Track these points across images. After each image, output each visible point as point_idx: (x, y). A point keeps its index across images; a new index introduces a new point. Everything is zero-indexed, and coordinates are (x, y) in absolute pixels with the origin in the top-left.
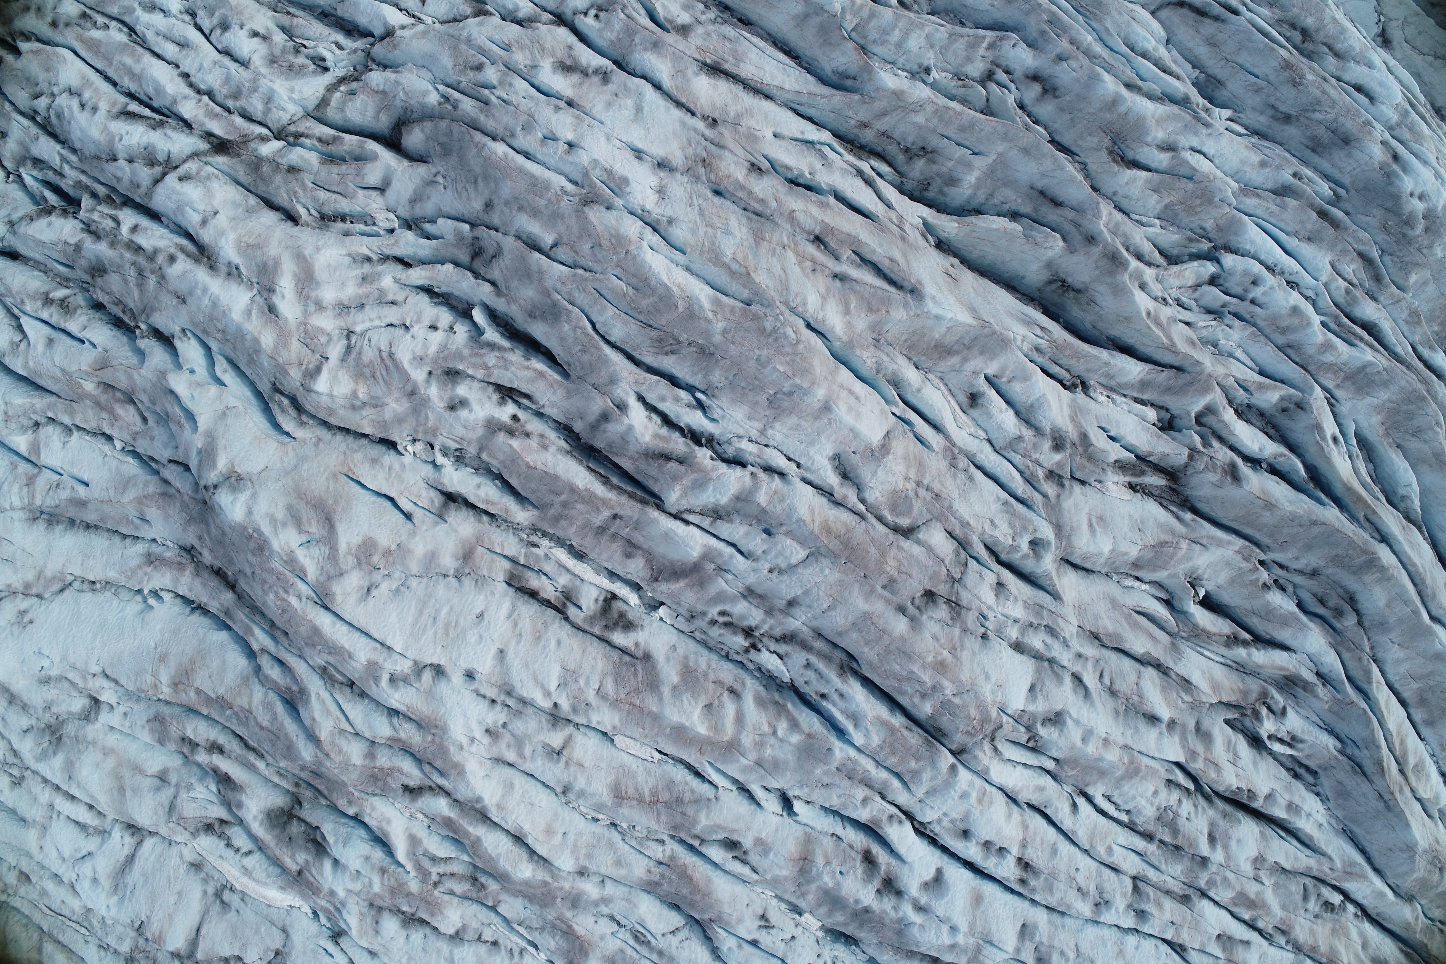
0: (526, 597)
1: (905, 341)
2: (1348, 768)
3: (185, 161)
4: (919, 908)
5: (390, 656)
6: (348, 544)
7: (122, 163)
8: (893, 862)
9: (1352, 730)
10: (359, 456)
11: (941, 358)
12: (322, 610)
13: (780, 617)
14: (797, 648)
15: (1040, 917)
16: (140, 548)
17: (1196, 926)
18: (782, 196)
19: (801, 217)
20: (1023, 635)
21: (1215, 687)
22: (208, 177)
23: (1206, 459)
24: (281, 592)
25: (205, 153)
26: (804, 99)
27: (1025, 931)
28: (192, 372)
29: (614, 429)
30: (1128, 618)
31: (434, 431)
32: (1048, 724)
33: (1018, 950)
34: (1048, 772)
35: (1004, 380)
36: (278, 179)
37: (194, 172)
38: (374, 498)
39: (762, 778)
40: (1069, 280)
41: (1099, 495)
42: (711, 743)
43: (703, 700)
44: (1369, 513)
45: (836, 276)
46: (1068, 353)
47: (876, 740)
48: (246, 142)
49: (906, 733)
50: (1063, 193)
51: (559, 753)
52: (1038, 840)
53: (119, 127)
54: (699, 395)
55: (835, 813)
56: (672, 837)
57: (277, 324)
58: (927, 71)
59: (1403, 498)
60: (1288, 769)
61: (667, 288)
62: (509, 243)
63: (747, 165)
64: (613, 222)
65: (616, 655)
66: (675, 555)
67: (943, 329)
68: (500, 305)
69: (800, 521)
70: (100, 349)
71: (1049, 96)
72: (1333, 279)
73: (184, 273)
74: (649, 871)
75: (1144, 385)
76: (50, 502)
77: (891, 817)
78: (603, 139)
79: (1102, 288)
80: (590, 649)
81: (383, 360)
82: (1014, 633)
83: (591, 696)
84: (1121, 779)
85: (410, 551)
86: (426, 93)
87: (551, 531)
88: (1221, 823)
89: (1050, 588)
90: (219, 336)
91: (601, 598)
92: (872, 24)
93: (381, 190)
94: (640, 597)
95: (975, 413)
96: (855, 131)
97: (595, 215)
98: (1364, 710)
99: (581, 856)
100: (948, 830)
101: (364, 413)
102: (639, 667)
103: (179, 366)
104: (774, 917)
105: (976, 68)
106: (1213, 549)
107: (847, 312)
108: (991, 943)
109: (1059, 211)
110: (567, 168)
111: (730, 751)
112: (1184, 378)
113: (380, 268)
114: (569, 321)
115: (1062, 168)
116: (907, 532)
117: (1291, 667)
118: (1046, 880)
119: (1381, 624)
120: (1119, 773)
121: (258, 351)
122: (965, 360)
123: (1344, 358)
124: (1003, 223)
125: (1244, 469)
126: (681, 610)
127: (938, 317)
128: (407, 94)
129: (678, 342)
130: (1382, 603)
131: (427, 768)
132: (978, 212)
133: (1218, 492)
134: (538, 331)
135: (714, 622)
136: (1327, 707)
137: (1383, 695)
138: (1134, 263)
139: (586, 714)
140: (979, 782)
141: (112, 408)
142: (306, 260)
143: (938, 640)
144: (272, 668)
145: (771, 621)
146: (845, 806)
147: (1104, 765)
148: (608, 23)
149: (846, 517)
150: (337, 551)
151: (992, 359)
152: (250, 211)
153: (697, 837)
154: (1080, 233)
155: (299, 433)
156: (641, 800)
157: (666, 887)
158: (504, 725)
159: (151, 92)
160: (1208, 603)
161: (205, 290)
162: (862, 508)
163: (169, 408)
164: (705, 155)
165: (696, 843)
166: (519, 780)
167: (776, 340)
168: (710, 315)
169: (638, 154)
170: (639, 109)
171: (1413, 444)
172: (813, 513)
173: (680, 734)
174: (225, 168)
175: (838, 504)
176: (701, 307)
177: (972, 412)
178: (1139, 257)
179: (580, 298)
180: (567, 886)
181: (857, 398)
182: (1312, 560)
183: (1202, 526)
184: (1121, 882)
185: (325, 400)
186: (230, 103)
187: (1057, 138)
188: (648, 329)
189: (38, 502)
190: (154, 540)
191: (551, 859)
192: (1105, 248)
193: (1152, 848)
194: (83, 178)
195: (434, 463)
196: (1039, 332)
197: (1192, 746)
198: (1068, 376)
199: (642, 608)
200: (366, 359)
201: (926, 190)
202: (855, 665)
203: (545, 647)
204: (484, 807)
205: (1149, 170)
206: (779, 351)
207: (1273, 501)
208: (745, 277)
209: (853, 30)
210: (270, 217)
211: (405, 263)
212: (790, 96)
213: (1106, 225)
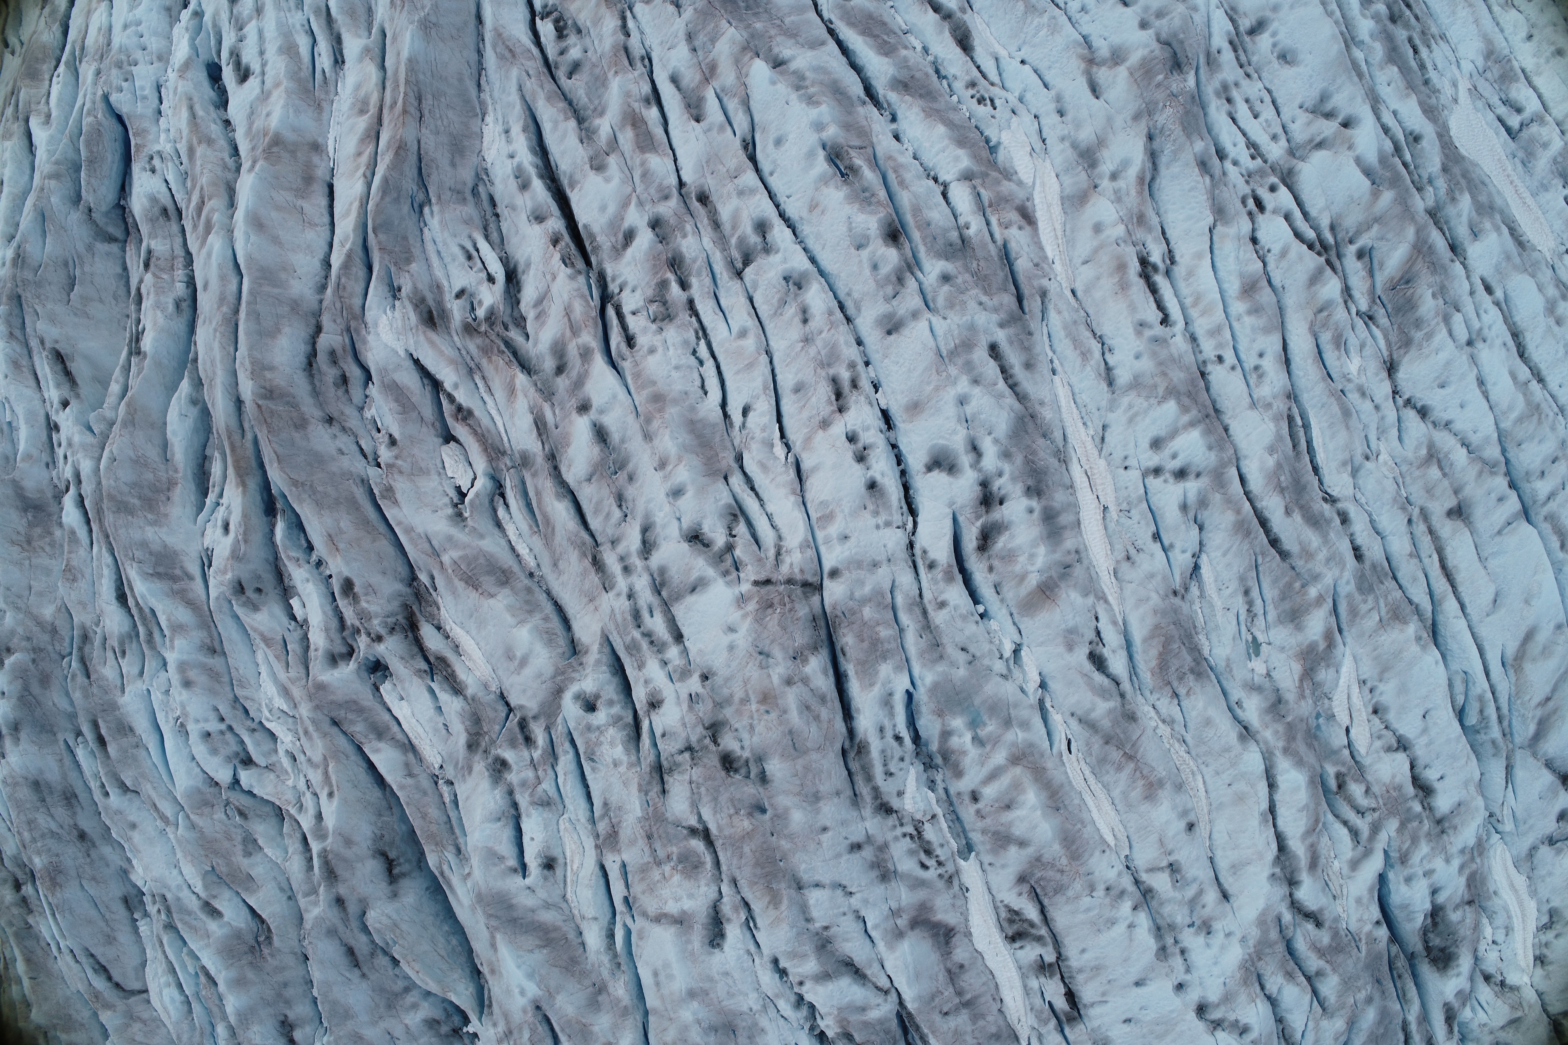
47: (885, 669)
75: (380, 732)
89: (607, 650)
202: (847, 745)
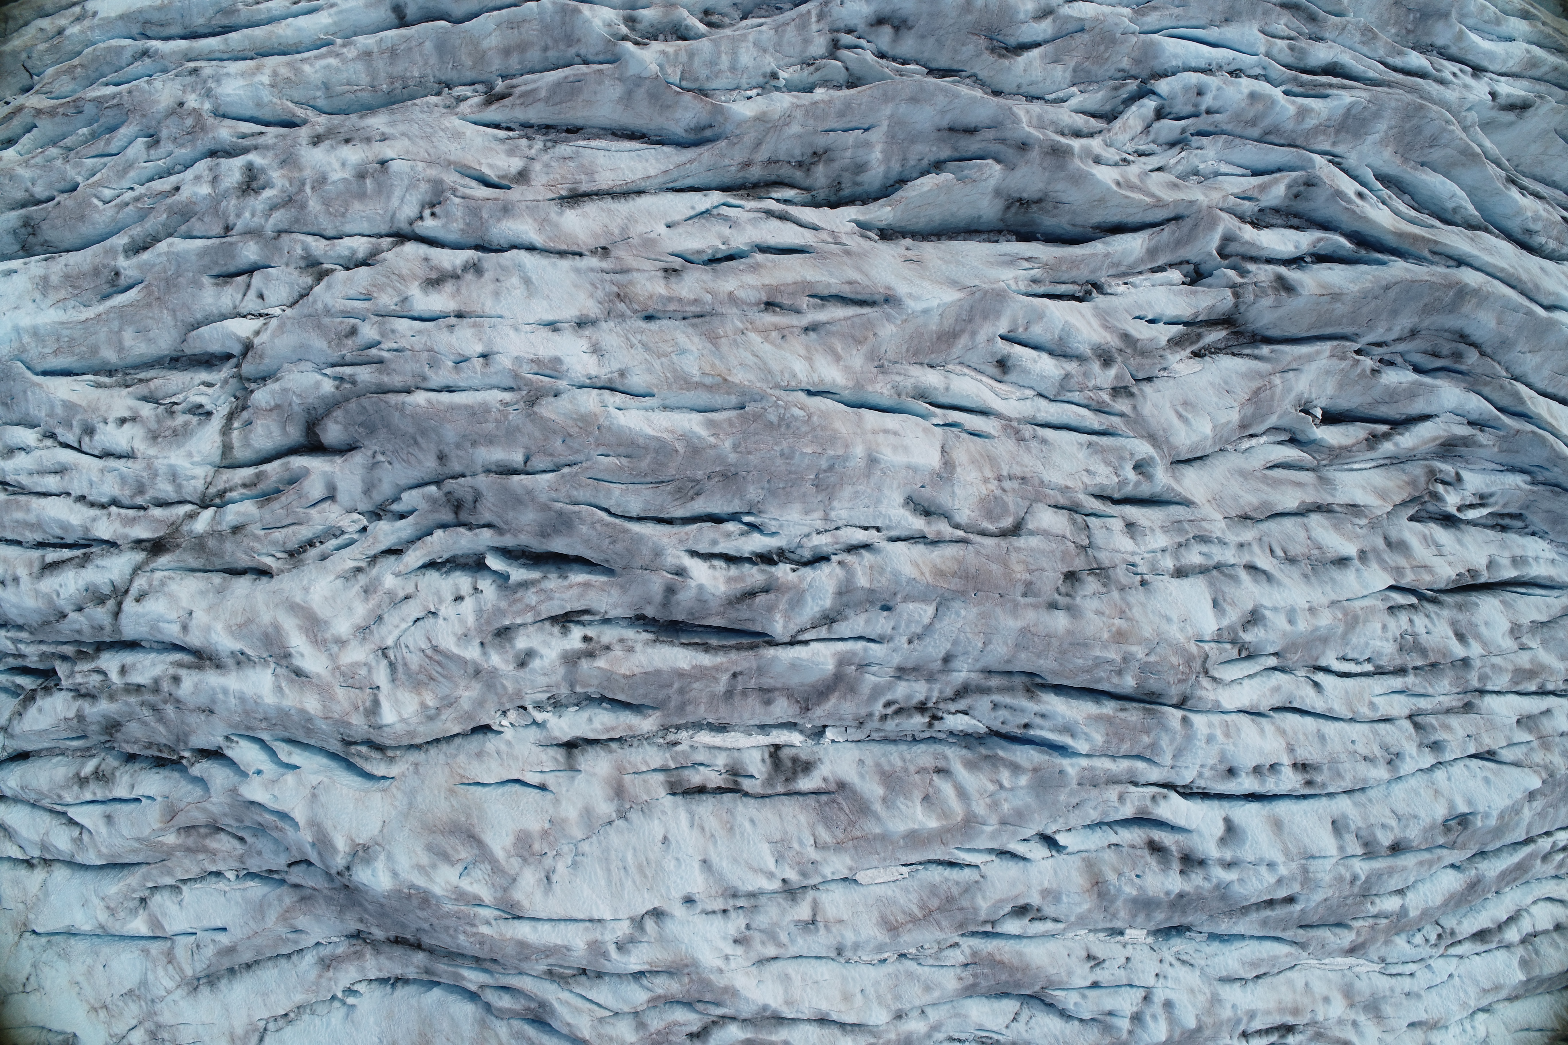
0: (697, 797)
1: (907, 351)
2: (1548, 494)
3: (131, 581)
4: (1229, 865)
5: (605, 928)
6: (503, 848)
7: (73, 616)
8: (1180, 837)
9: (1531, 457)
10: (462, 759)
11: (950, 346)
12: (516, 922)
13: (944, 677)
14: (976, 696)
15: (1344, 805)
16: (309, 958)
17: (1492, 726)
18: (711, 285)
19: (741, 294)
20: (1178, 559)
21: (1382, 494)
22: (163, 583)
23: (1251, 288)
24: (468, 928)
25: (146, 562)
26: (675, 174)
27: (1338, 826)
28: (259, 772)
29: (686, 597)
30: (1265, 480)
31: (518, 694)
32: (1249, 627)
33: (1341, 848)
34: (1274, 669)
35: (1021, 330)
36: (229, 546)
37: (146, 587)
38: (501, 790)
39: (1014, 834)
40: (1025, 195)
41: (1171, 382)
42: (948, 830)
43: (918, 796)
44: (1432, 246)
45: (806, 329)
46: (1064, 268)
48: (177, 530)
49: (1123, 715)
50: (971, 119)
51: (813, 922)
52: (1301, 737)
53: (49, 584)
54: (747, 519)
55: (1100, 824)
56: (963, 935)
57: (312, 684)
58: (774, 76)
59: (1455, 210)
60: (1493, 527)
61: (657, 439)
62: (482, 482)
63: (660, 274)
64: (569, 406)
65: (811, 801)
66: (812, 677)
67: (936, 319)
68: (508, 541)
69: (910, 581)
70: (159, 799)
71: (903, 32)
72: (1271, 46)
73: (196, 686)
74: (961, 979)
76: (200, 966)
77: (1154, 798)
78: (512, 333)
79: (1060, 186)
80: (785, 810)
81: (430, 658)
82: (1168, 563)
83: (812, 853)
84: (1345, 634)
85: (564, 820)
86: (317, 385)
87: (682, 722)
88: (1460, 617)
90: (264, 725)
91: (767, 756)
92: (696, 62)
93: (331, 497)
94: (801, 732)
95: (1012, 377)
96: (741, 174)
97: (548, 409)
98: (1533, 432)
99: (890, 1002)
100: (1213, 778)
101: (443, 717)
102: (840, 799)
103: (244, 774)
104: (1099, 951)
105: (819, 45)
106: (1306, 367)
107: (838, 358)
108: (1313, 857)
109: (978, 137)
110: (494, 381)
111: (971, 828)
112: (1186, 225)
113: (375, 572)
114: (583, 521)
115: (957, 96)
116: (1016, 530)
117: (1442, 433)
118: (1330, 769)
119: (1503, 343)
120: (1340, 630)
121: (309, 719)
122: (974, 334)
123: (1325, 114)
124: (929, 181)
125: (1292, 274)
126: (846, 723)
127: (925, 312)
128: (300, 396)
129: (698, 482)
130: (1493, 324)
131: (700, 1007)
132: (902, 181)
133: (1281, 312)
134: (559, 545)
135: (884, 718)
136: (1496, 449)
137: (1542, 407)
138: (1076, 144)
139: (817, 871)
140: (1216, 719)
141: (204, 846)
142: (302, 608)
143: (1103, 614)
144: (500, 998)
145: (937, 686)
146: (1105, 813)
147: (1323, 631)
148: (447, 215)
149: (950, 551)
150: (497, 861)
151: (998, 318)
152: (220, 591)
153: (985, 922)
154: (1009, 146)
155: (394, 770)
156: (914, 920)
157: (984, 983)
158: (748, 927)
159: (58, 532)
160: (1331, 418)
161: (225, 692)
162: (960, 533)
163: (259, 819)
164: (615, 289)
165: (989, 928)
166: (791, 968)
167: (788, 426)
168: (712, 440)
169: (553, 326)
170: (527, 281)
171: (1436, 155)
172: (918, 566)
173: (914, 838)
174: (173, 565)
175: (935, 543)
176: (699, 438)
177: (1006, 378)
178: (1077, 134)
179: (580, 494)
180: (893, 1036)
181: (895, 434)
182: (1404, 322)
183: (1283, 352)
184: (1400, 729)
185: (400, 728)
186: (139, 501)
187: (934, 65)
188: (662, 487)
189: (189, 972)
190: (318, 944)
191: (864, 1021)
192: (1041, 147)
193: (1410, 680)
194: (44, 648)
195: (535, 722)
196: (1026, 265)
197: (1393, 564)
198: (1076, 288)
199: (809, 741)
200: (414, 667)
201: (840, 190)
203: (742, 834)
204: (774, 1011)
205: (1038, 45)
206: (797, 435)
207: (1337, 290)
208: (724, 384)
209: (681, 79)
210: (242, 585)
211: (394, 552)
212: (661, 179)
213: (1030, 124)
